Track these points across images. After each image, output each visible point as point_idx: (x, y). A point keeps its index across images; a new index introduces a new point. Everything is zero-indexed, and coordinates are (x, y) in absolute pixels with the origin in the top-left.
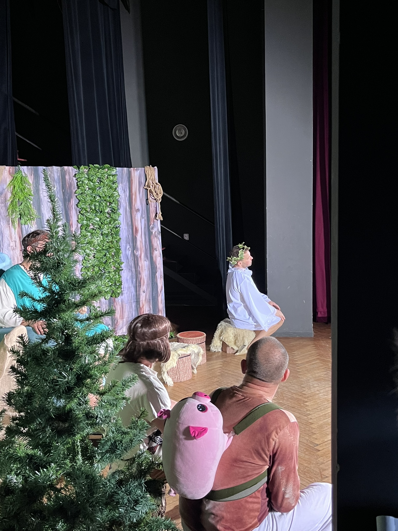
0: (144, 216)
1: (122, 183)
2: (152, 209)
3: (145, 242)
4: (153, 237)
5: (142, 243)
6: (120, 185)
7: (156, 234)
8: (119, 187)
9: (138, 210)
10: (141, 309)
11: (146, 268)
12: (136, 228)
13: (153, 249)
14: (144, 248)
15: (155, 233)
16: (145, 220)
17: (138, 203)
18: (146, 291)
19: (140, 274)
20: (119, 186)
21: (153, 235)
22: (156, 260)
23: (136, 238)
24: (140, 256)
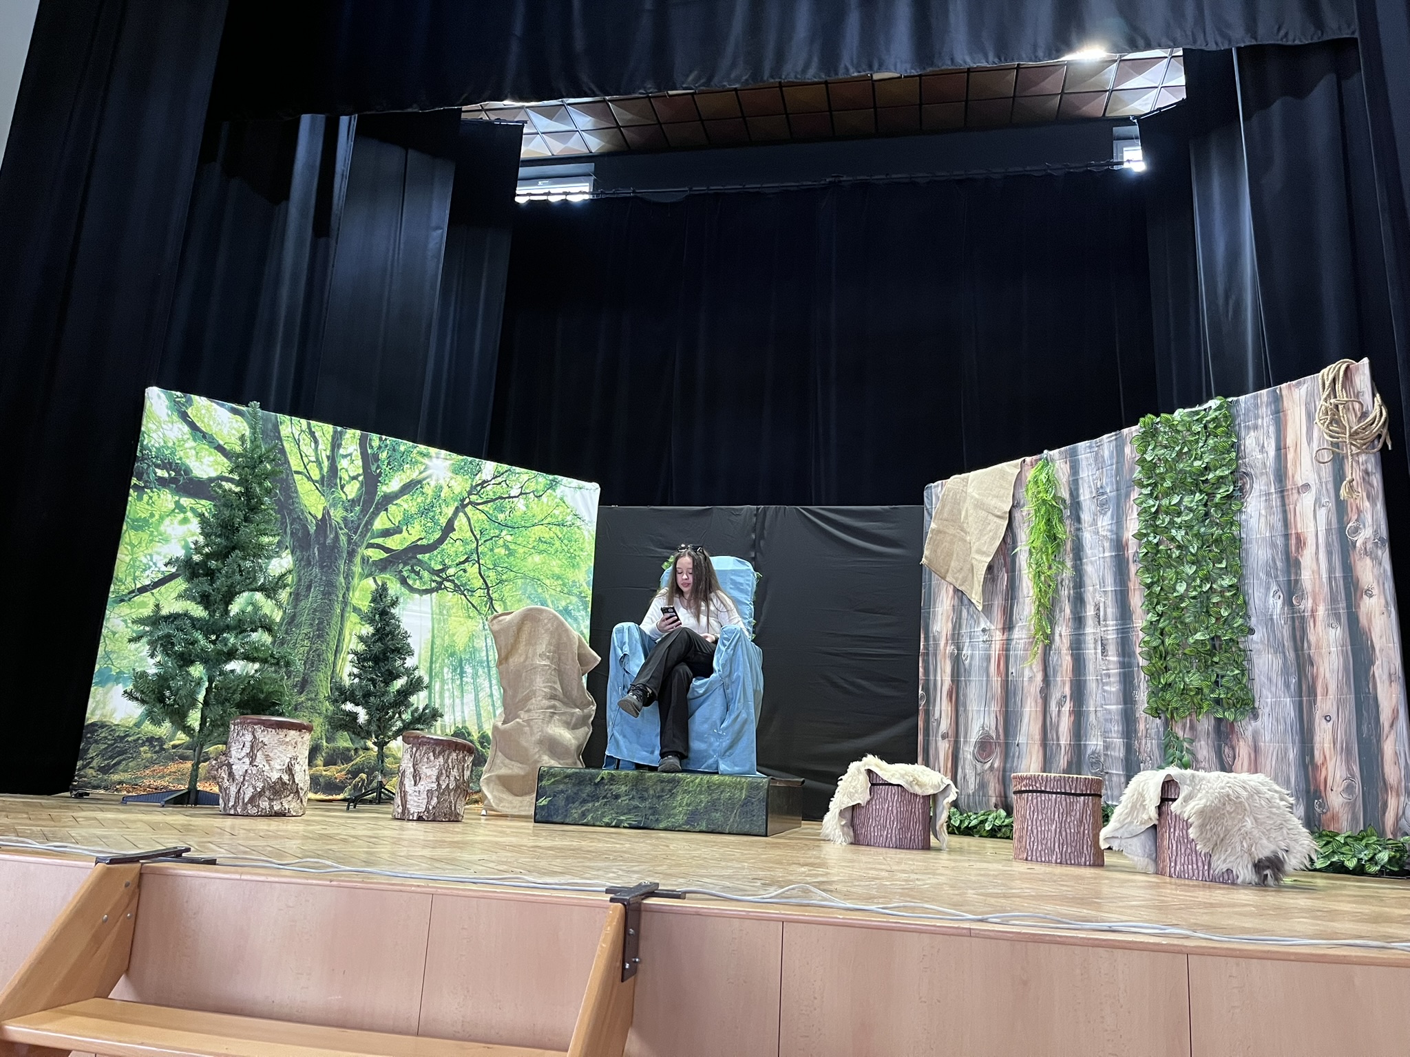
0: (1324, 500)
3: (1331, 570)
4: (1357, 559)
5: (1320, 577)
7: (1370, 546)
9: (1307, 486)
10: (1316, 768)
11: (1333, 649)
12: (1298, 536)
13: (1359, 594)
14: (1326, 589)
15: (1365, 543)
16: (1327, 512)
17: (1307, 469)
18: (1334, 717)
19: (1312, 665)
21: (1357, 550)
22: (1370, 621)
23: (1297, 564)
24: (1312, 611)
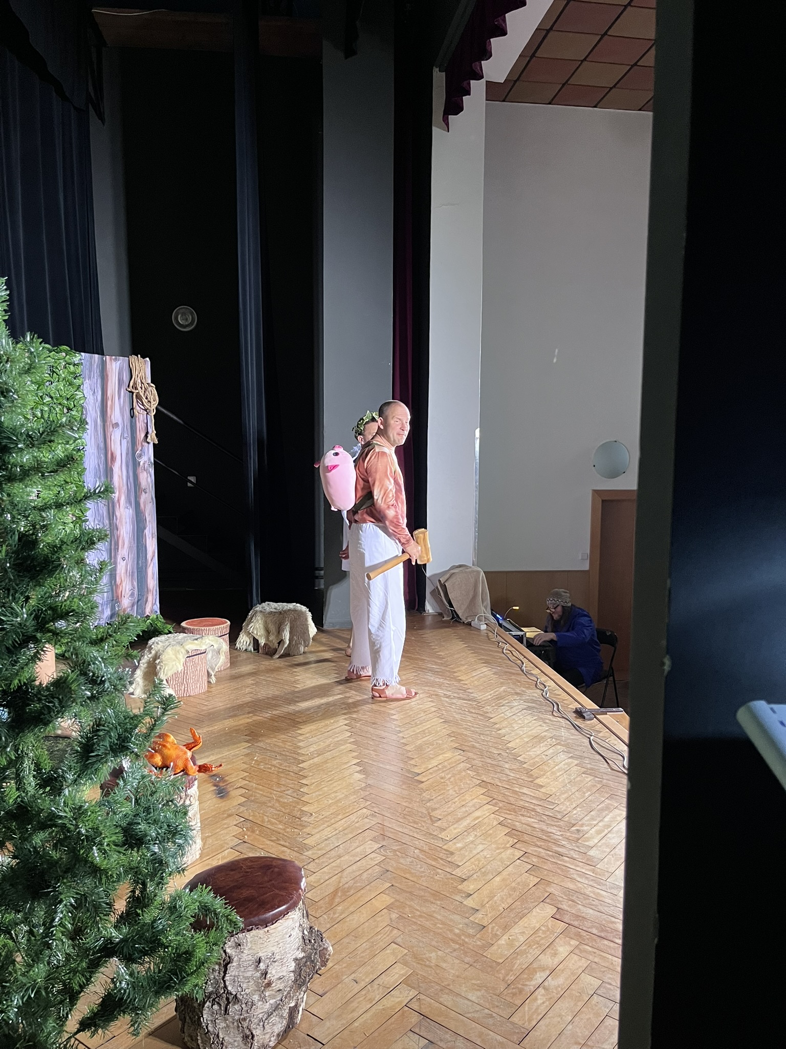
0: (126, 435)
1: (90, 378)
2: (140, 425)
3: (128, 477)
4: (140, 471)
5: (122, 479)
6: (87, 381)
7: (146, 465)
8: (85, 386)
9: (117, 425)
10: (117, 586)
11: (128, 520)
12: (112, 454)
13: (140, 490)
14: (125, 487)
15: (144, 464)
16: (128, 442)
17: (117, 413)
18: (127, 558)
19: (118, 530)
20: (85, 382)
21: (141, 467)
22: (145, 507)
23: (112, 470)
24: (118, 500)
